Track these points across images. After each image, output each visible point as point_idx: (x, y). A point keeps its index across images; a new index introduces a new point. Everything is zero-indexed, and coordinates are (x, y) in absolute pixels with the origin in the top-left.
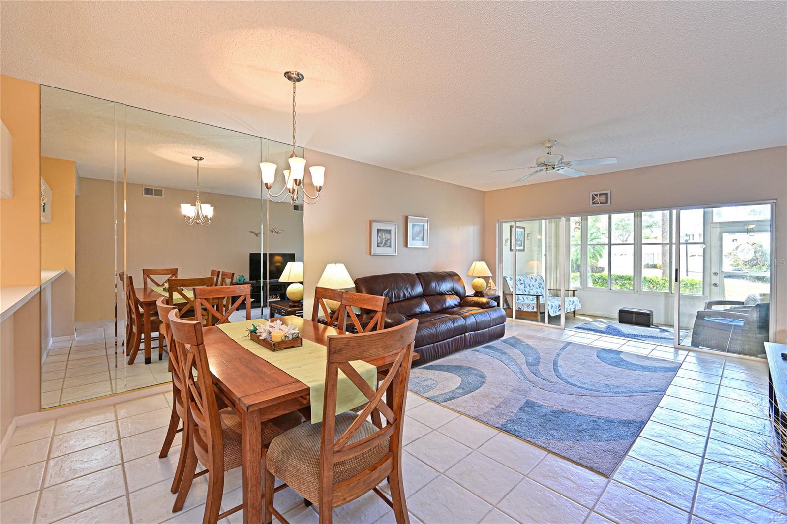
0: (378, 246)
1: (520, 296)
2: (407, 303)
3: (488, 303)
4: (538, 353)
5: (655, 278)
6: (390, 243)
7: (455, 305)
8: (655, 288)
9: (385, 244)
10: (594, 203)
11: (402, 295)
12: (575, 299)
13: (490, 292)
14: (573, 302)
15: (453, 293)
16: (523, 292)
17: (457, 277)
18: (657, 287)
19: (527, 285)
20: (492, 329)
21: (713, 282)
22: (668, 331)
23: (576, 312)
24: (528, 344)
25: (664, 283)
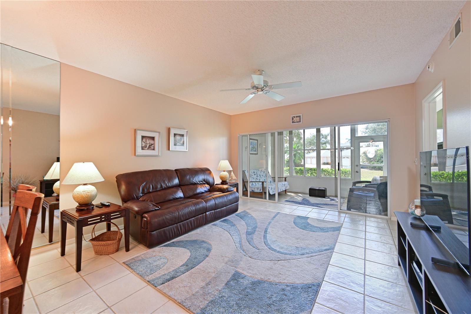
0: (142, 149)
1: (253, 182)
2: (162, 192)
3: (227, 189)
4: (256, 223)
5: (327, 169)
6: (154, 147)
7: (205, 191)
8: (327, 175)
9: (149, 147)
10: (293, 122)
11: (159, 186)
12: (286, 183)
13: (232, 181)
14: (285, 185)
15: (204, 182)
16: (256, 180)
17: (208, 172)
18: (328, 174)
19: (259, 175)
20: (228, 207)
21: (356, 170)
22: (334, 200)
23: (287, 191)
24: (252, 216)
25: (332, 172)
